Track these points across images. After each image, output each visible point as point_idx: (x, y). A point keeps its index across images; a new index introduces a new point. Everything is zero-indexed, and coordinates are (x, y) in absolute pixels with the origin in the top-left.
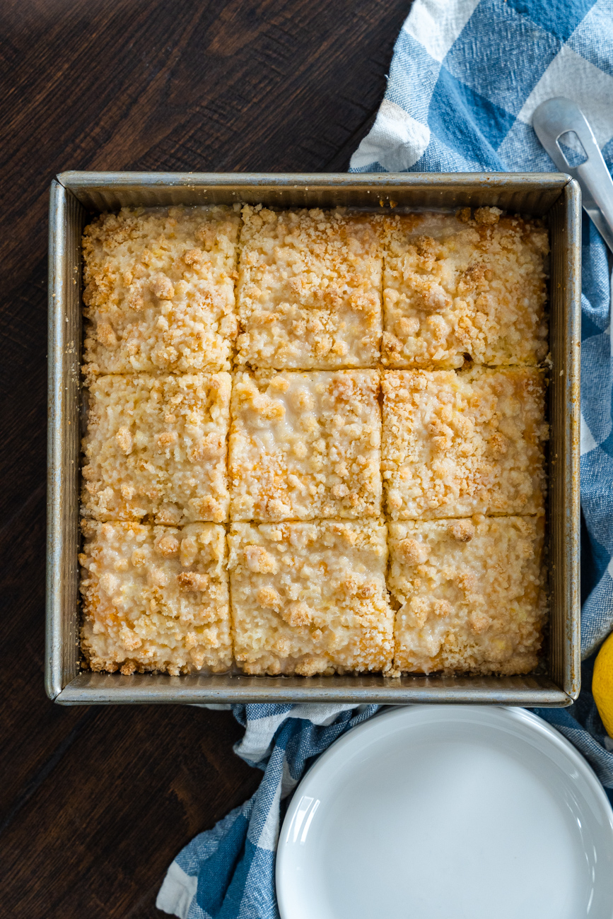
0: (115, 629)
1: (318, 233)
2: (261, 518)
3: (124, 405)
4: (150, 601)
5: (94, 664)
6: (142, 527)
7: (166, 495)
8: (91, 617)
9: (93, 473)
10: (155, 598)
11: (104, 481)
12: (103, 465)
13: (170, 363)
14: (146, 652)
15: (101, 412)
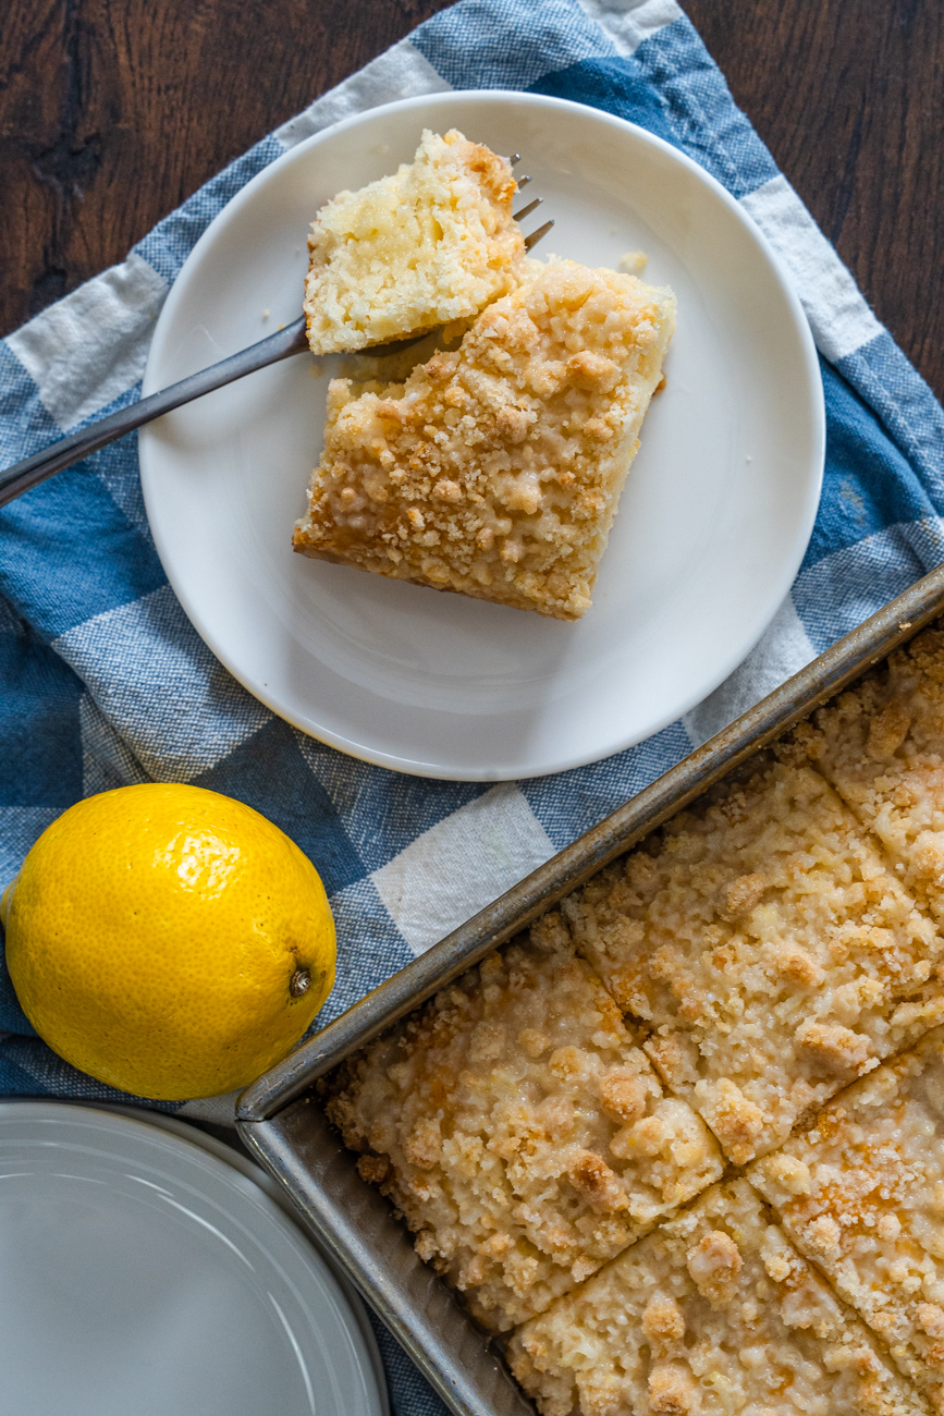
0: (420, 1106)
2: (787, 1221)
3: (800, 848)
4: (512, 1134)
5: (337, 1107)
6: (621, 1029)
7: (704, 1033)
8: (409, 1047)
9: (647, 879)
10: (524, 1140)
11: (646, 906)
12: (673, 885)
13: (931, 880)
14: (423, 1184)
15: (757, 817)
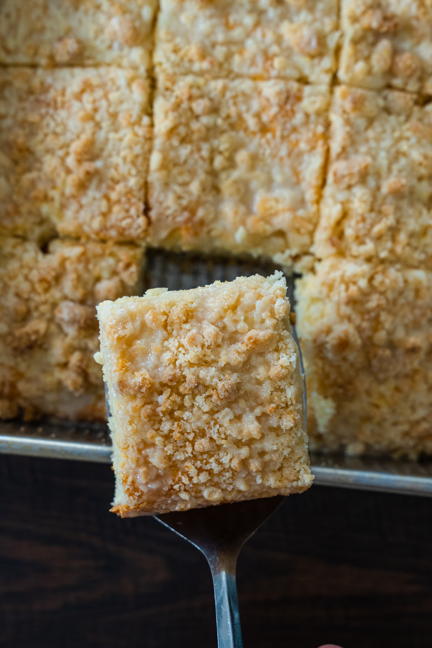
1: (208, 467)
2: (296, 85)
7: (401, 124)
13: (383, 272)
